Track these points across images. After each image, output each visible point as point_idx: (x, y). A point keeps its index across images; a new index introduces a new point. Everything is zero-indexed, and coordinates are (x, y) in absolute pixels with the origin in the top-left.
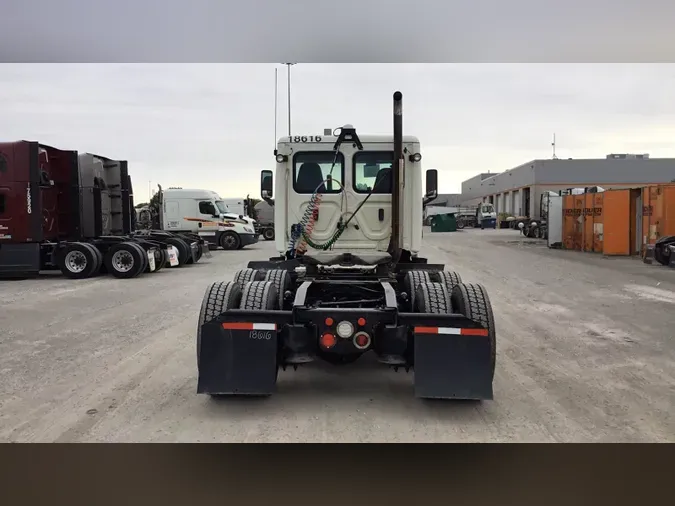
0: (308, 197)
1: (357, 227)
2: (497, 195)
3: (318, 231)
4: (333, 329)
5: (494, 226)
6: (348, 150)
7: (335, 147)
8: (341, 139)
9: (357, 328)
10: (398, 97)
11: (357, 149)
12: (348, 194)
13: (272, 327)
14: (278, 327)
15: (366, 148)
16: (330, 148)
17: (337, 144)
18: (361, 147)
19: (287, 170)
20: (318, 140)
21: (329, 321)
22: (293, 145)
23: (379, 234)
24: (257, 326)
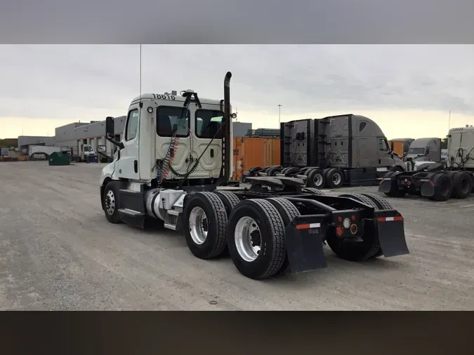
0: (168, 139)
2: (90, 139)
3: (174, 164)
4: (341, 224)
5: (96, 161)
6: (193, 108)
7: (185, 105)
8: (189, 99)
9: (352, 222)
10: (229, 75)
11: (198, 108)
12: (193, 138)
13: (318, 225)
14: (321, 225)
15: (204, 107)
16: (181, 105)
17: (186, 103)
18: (200, 106)
19: (152, 118)
20: (173, 98)
21: (340, 219)
22: (157, 101)
23: (210, 166)
24: (312, 226)
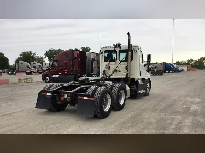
0: (107, 63)
1: (120, 71)
3: (110, 72)
4: (63, 96)
6: (118, 50)
8: (116, 47)
9: (68, 96)
11: (120, 49)
12: (117, 62)
13: (50, 94)
14: (52, 95)
15: (122, 49)
16: (113, 49)
17: (115, 48)
18: (121, 49)
19: (102, 56)
20: (110, 47)
21: (63, 94)
22: (104, 49)
24: (48, 94)
